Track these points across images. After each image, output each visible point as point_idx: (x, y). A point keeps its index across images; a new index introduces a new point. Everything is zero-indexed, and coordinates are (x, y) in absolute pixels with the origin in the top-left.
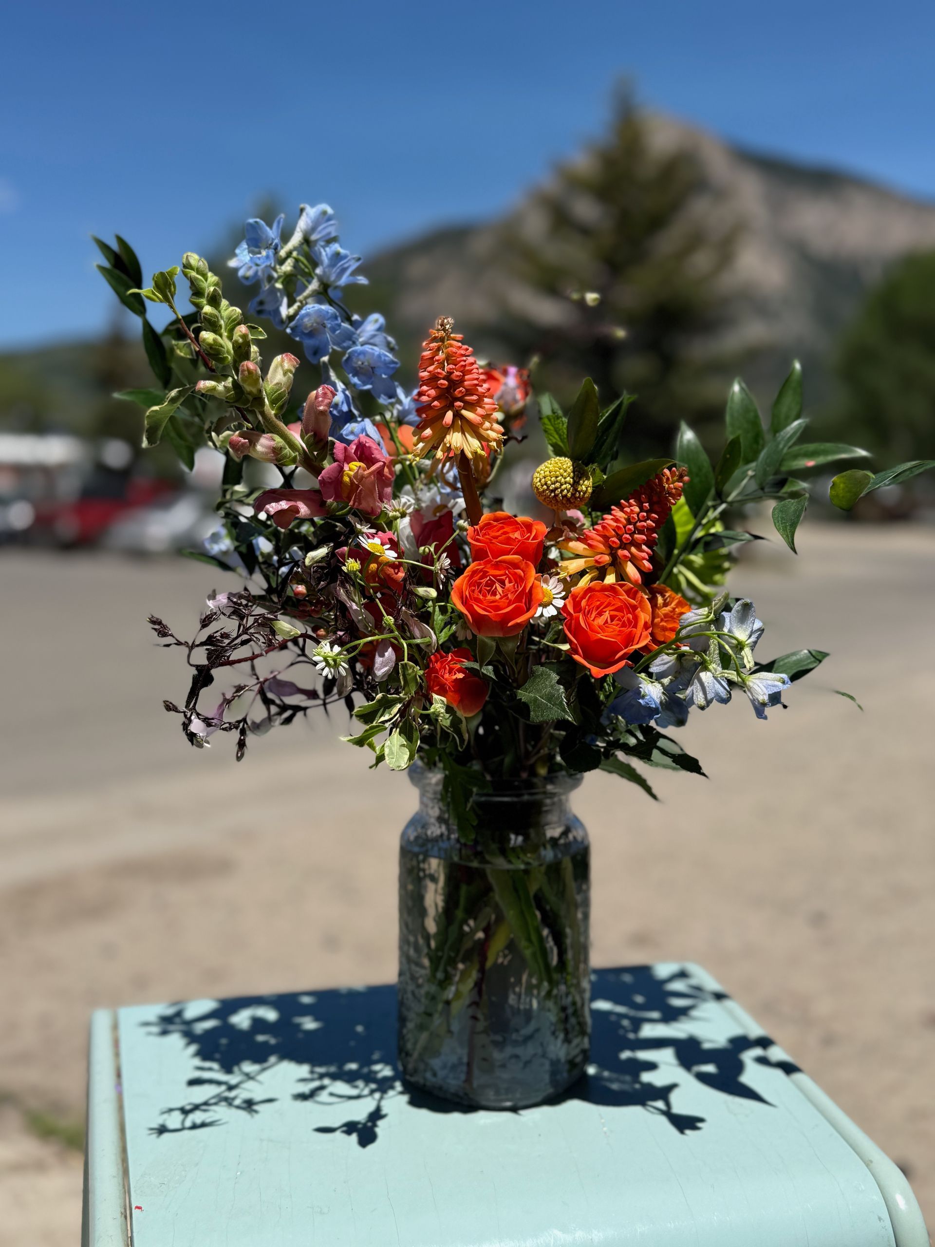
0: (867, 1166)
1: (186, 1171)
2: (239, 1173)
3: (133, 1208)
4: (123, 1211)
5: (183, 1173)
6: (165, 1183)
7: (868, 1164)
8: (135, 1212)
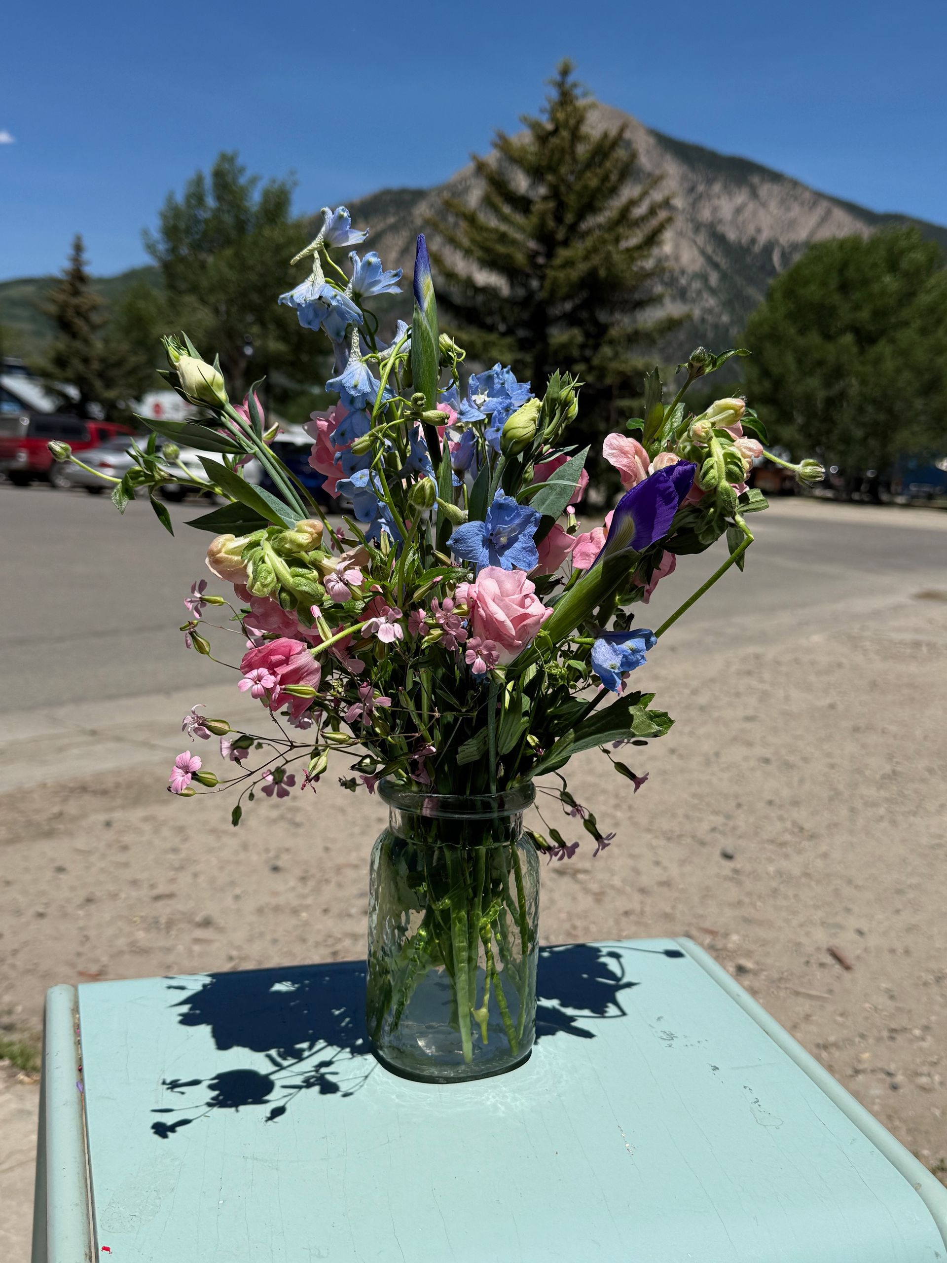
0: (916, 1189)
1: (160, 1198)
2: (221, 1202)
3: (100, 1248)
4: (87, 1251)
5: (157, 1201)
6: (137, 1214)
7: (917, 1187)
8: (102, 1254)
